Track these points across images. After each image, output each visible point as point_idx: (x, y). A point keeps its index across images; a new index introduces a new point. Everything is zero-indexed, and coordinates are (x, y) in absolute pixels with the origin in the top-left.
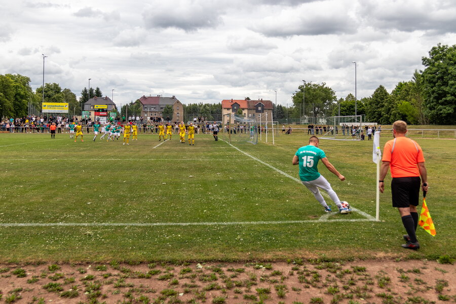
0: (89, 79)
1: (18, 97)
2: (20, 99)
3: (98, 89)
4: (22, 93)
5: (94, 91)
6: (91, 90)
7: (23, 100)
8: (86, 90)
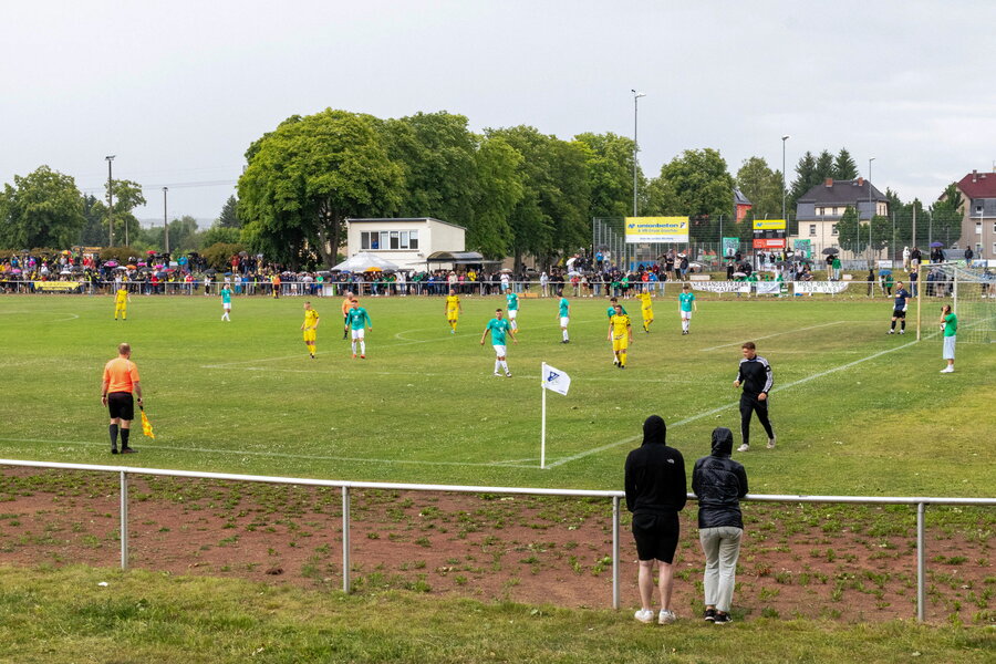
0: (784, 139)
1: (603, 194)
2: (608, 201)
3: (845, 154)
4: (614, 184)
5: (834, 161)
6: (826, 158)
7: (617, 203)
8: (809, 161)
